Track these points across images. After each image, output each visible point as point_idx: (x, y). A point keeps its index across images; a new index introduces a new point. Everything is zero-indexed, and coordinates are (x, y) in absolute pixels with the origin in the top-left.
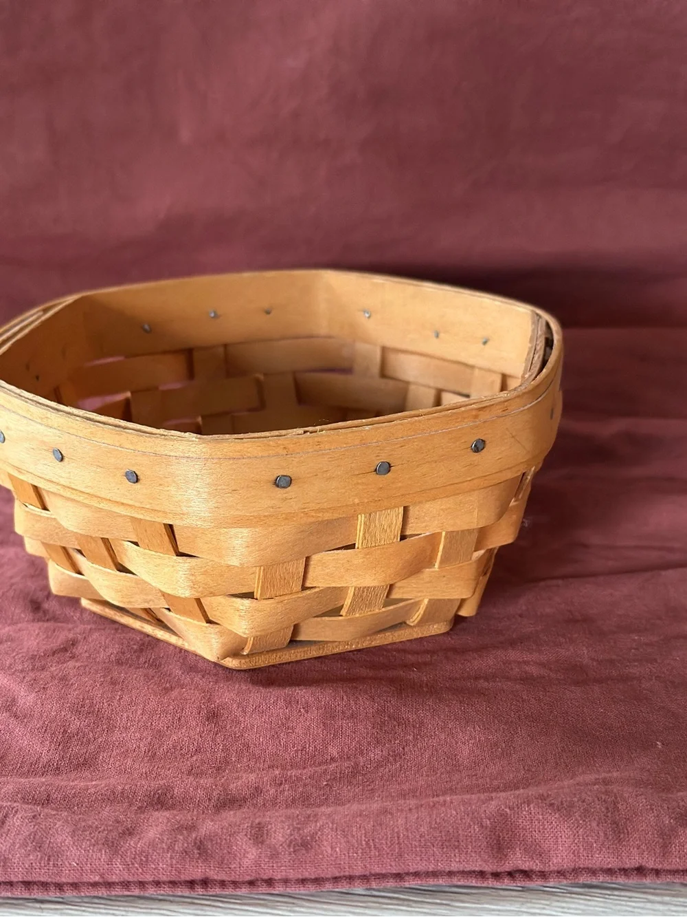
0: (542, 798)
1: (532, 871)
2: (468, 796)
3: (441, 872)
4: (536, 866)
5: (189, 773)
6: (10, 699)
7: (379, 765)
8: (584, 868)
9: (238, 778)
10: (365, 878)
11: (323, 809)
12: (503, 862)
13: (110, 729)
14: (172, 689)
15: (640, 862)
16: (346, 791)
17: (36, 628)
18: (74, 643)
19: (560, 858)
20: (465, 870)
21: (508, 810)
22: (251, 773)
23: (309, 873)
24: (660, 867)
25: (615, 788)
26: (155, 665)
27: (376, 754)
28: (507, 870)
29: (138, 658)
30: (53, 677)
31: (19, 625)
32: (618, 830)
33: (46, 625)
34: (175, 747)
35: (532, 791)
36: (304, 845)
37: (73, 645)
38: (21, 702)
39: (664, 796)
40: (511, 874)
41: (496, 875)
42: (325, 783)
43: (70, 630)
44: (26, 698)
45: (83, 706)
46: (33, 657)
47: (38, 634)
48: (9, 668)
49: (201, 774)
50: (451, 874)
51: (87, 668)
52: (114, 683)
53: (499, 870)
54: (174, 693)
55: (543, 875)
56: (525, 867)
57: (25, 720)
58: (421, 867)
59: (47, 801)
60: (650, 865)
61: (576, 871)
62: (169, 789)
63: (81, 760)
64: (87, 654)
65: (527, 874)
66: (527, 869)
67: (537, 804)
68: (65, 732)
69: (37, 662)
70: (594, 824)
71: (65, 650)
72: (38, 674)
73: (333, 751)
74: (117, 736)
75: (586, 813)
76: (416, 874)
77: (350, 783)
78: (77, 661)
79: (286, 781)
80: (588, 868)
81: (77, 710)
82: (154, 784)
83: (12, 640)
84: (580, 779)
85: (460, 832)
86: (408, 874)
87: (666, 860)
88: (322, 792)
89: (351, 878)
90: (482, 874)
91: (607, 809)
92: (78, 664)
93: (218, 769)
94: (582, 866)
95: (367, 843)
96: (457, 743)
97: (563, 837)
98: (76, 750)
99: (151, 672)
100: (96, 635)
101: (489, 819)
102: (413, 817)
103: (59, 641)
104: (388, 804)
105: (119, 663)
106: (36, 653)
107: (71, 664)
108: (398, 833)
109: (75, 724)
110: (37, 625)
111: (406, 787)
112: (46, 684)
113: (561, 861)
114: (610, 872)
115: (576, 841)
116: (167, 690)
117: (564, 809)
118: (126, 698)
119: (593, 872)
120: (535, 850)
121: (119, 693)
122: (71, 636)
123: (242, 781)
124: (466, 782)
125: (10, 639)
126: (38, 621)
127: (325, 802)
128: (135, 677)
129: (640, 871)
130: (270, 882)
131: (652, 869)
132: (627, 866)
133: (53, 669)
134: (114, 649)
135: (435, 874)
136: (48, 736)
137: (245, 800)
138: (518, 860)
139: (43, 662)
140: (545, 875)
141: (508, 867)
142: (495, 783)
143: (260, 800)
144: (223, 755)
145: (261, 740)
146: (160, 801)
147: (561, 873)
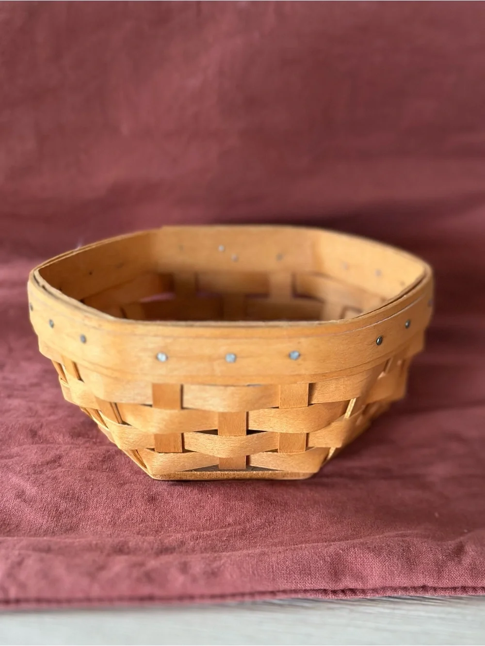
0: (362, 544)
1: (357, 589)
2: (316, 544)
3: (299, 590)
4: (359, 585)
5: (138, 533)
6: (20, 491)
7: (259, 528)
8: (389, 587)
9: (169, 536)
10: (252, 594)
11: (224, 553)
12: (338, 583)
13: (86, 509)
14: (125, 484)
15: (424, 582)
16: (239, 544)
17: (35, 448)
18: (60, 457)
19: (374, 581)
20: (315, 588)
21: (341, 552)
22: (178, 533)
23: (217, 591)
24: (436, 585)
25: (407, 539)
26: (113, 470)
27: (257, 521)
28: (341, 589)
29: (102, 465)
30: (49, 478)
31: (24, 446)
32: (410, 562)
33: (41, 446)
34: (128, 519)
35: (356, 541)
36: (213, 574)
37: (60, 458)
38: (28, 493)
39: (439, 543)
40: (343, 591)
41: (334, 592)
42: (225, 538)
43: (57, 449)
44: (31, 490)
45: (68, 494)
46: (34, 466)
47: (36, 452)
48: (20, 472)
49: (146, 534)
50: (306, 591)
51: (69, 472)
52: (87, 480)
53: (336, 589)
54: (126, 487)
55: (363, 591)
56: (352, 586)
57: (31, 503)
58: (287, 587)
59: (48, 550)
60: (430, 584)
61: (384, 589)
62: (126, 543)
63: (69, 527)
64: (69, 464)
65: (353, 591)
66: (353, 588)
67: (360, 547)
68: (57, 510)
69: (37, 469)
70: (395, 560)
71: (55, 461)
72: (39, 476)
73: (230, 520)
74: (90, 512)
75: (390, 553)
76: (284, 592)
77: (241, 539)
78: (63, 468)
79: (200, 538)
80: (391, 587)
81: (64, 497)
82: (117, 540)
83: (20, 456)
84: (386, 534)
85: (311, 565)
86: (279, 591)
87: (440, 581)
88: (223, 544)
89: (243, 595)
90: (325, 591)
91: (403, 550)
92: (63, 470)
93: (157, 531)
94: (388, 585)
95: (253, 572)
96: (308, 515)
97: (376, 567)
98: (65, 521)
99: (111, 475)
100: (74, 452)
101: (330, 557)
102: (282, 556)
103: (50, 457)
104: (266, 550)
105: (90, 468)
106: (35, 463)
107: (59, 469)
108: (272, 566)
109: (63, 506)
110: (35, 446)
111: (276, 540)
112: (43, 482)
113: (374, 582)
114: (405, 589)
115: (384, 570)
116: (122, 485)
117: (377, 551)
118: (95, 489)
119: (395, 589)
120: (358, 577)
121: (91, 486)
122: (58, 453)
123: (173, 538)
124: (315, 537)
125: (18, 455)
126: (36, 444)
127: (225, 549)
128: (101, 477)
129: (424, 588)
130: (192, 597)
131: (431, 588)
132: (416, 585)
133: (47, 473)
134: (86, 461)
135: (295, 591)
136: (46, 513)
137: (174, 549)
138: (348, 582)
139: (41, 469)
140: (364, 592)
141: (341, 586)
142: (333, 537)
143: (184, 549)
144: (159, 523)
145: (183, 513)
146: (120, 550)
147: (375, 590)
